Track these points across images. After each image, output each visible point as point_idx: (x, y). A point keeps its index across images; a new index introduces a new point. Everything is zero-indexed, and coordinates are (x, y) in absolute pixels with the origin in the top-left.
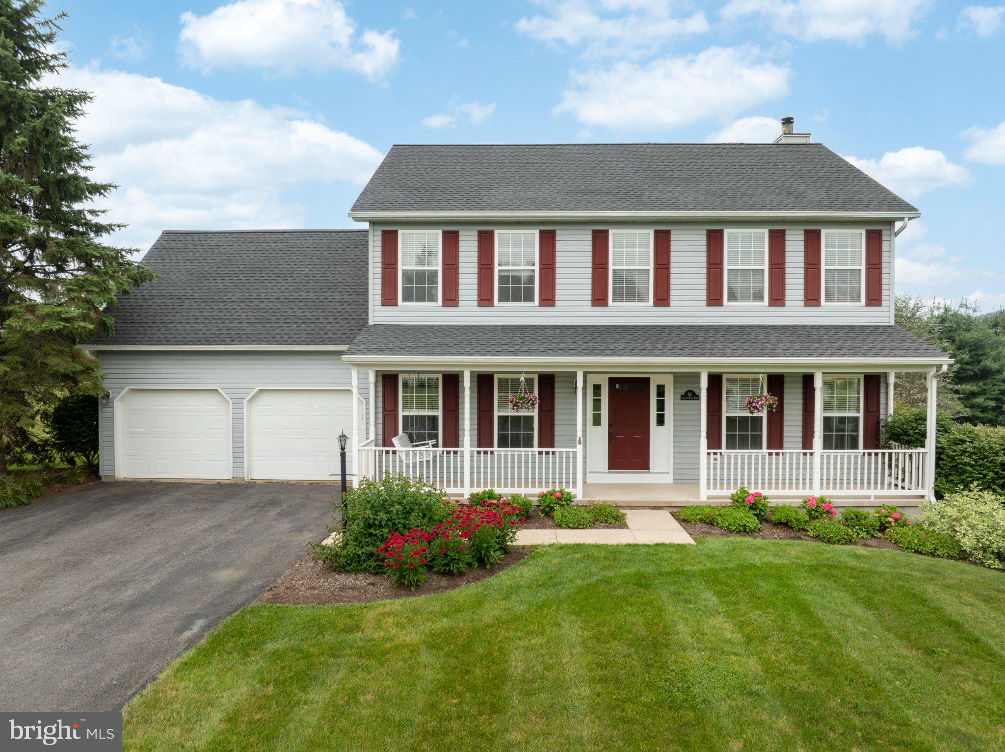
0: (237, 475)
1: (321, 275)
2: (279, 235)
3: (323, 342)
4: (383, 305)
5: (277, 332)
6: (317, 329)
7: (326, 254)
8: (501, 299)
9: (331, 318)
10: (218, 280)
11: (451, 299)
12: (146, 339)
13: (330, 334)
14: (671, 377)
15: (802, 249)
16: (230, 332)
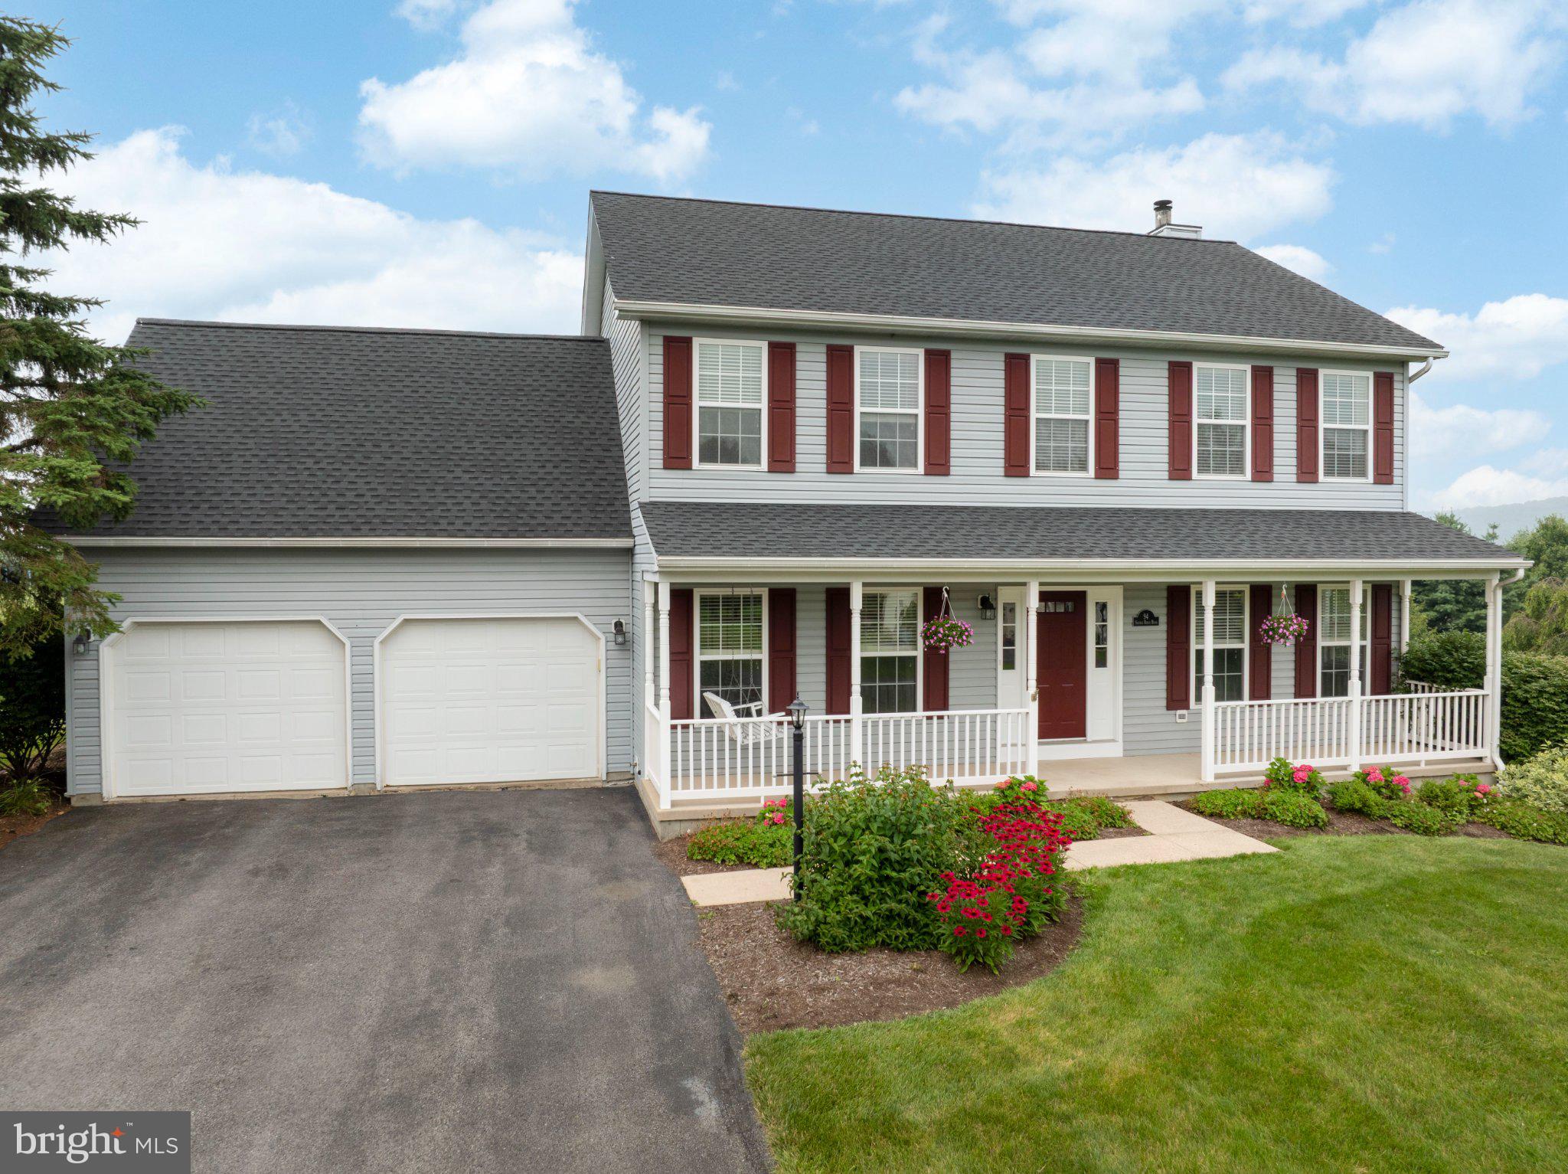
0: (360, 779)
1: (484, 412)
2: (376, 338)
3: (532, 532)
4: (666, 467)
5: (438, 513)
6: (512, 509)
7: (477, 374)
8: (864, 463)
9: (532, 491)
10: (285, 415)
11: (783, 459)
12: (174, 525)
13: (541, 519)
14: (1120, 590)
15: (1294, 396)
16: (345, 513)
